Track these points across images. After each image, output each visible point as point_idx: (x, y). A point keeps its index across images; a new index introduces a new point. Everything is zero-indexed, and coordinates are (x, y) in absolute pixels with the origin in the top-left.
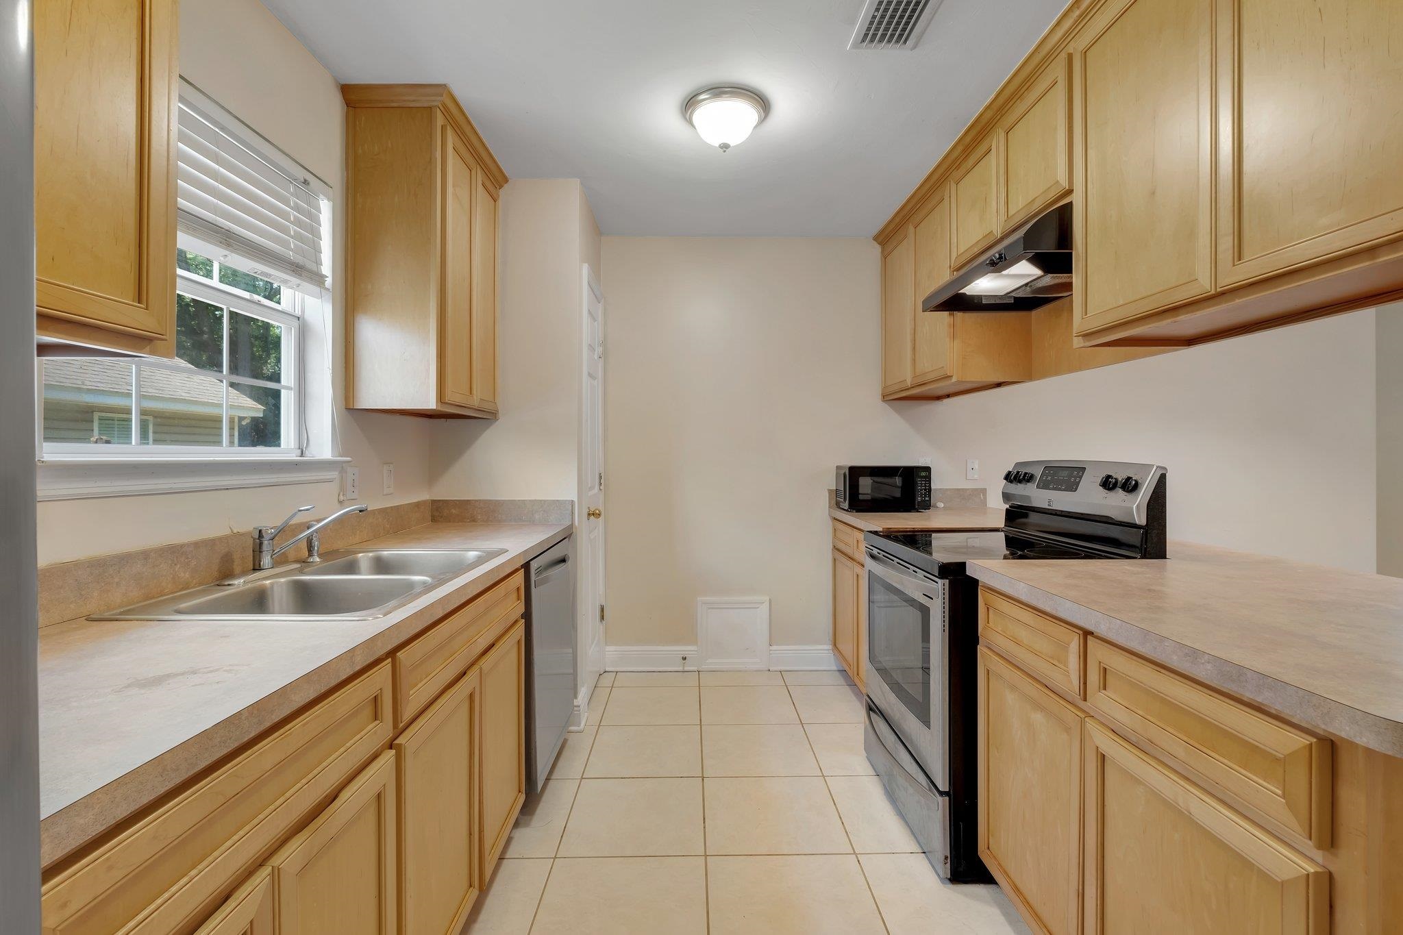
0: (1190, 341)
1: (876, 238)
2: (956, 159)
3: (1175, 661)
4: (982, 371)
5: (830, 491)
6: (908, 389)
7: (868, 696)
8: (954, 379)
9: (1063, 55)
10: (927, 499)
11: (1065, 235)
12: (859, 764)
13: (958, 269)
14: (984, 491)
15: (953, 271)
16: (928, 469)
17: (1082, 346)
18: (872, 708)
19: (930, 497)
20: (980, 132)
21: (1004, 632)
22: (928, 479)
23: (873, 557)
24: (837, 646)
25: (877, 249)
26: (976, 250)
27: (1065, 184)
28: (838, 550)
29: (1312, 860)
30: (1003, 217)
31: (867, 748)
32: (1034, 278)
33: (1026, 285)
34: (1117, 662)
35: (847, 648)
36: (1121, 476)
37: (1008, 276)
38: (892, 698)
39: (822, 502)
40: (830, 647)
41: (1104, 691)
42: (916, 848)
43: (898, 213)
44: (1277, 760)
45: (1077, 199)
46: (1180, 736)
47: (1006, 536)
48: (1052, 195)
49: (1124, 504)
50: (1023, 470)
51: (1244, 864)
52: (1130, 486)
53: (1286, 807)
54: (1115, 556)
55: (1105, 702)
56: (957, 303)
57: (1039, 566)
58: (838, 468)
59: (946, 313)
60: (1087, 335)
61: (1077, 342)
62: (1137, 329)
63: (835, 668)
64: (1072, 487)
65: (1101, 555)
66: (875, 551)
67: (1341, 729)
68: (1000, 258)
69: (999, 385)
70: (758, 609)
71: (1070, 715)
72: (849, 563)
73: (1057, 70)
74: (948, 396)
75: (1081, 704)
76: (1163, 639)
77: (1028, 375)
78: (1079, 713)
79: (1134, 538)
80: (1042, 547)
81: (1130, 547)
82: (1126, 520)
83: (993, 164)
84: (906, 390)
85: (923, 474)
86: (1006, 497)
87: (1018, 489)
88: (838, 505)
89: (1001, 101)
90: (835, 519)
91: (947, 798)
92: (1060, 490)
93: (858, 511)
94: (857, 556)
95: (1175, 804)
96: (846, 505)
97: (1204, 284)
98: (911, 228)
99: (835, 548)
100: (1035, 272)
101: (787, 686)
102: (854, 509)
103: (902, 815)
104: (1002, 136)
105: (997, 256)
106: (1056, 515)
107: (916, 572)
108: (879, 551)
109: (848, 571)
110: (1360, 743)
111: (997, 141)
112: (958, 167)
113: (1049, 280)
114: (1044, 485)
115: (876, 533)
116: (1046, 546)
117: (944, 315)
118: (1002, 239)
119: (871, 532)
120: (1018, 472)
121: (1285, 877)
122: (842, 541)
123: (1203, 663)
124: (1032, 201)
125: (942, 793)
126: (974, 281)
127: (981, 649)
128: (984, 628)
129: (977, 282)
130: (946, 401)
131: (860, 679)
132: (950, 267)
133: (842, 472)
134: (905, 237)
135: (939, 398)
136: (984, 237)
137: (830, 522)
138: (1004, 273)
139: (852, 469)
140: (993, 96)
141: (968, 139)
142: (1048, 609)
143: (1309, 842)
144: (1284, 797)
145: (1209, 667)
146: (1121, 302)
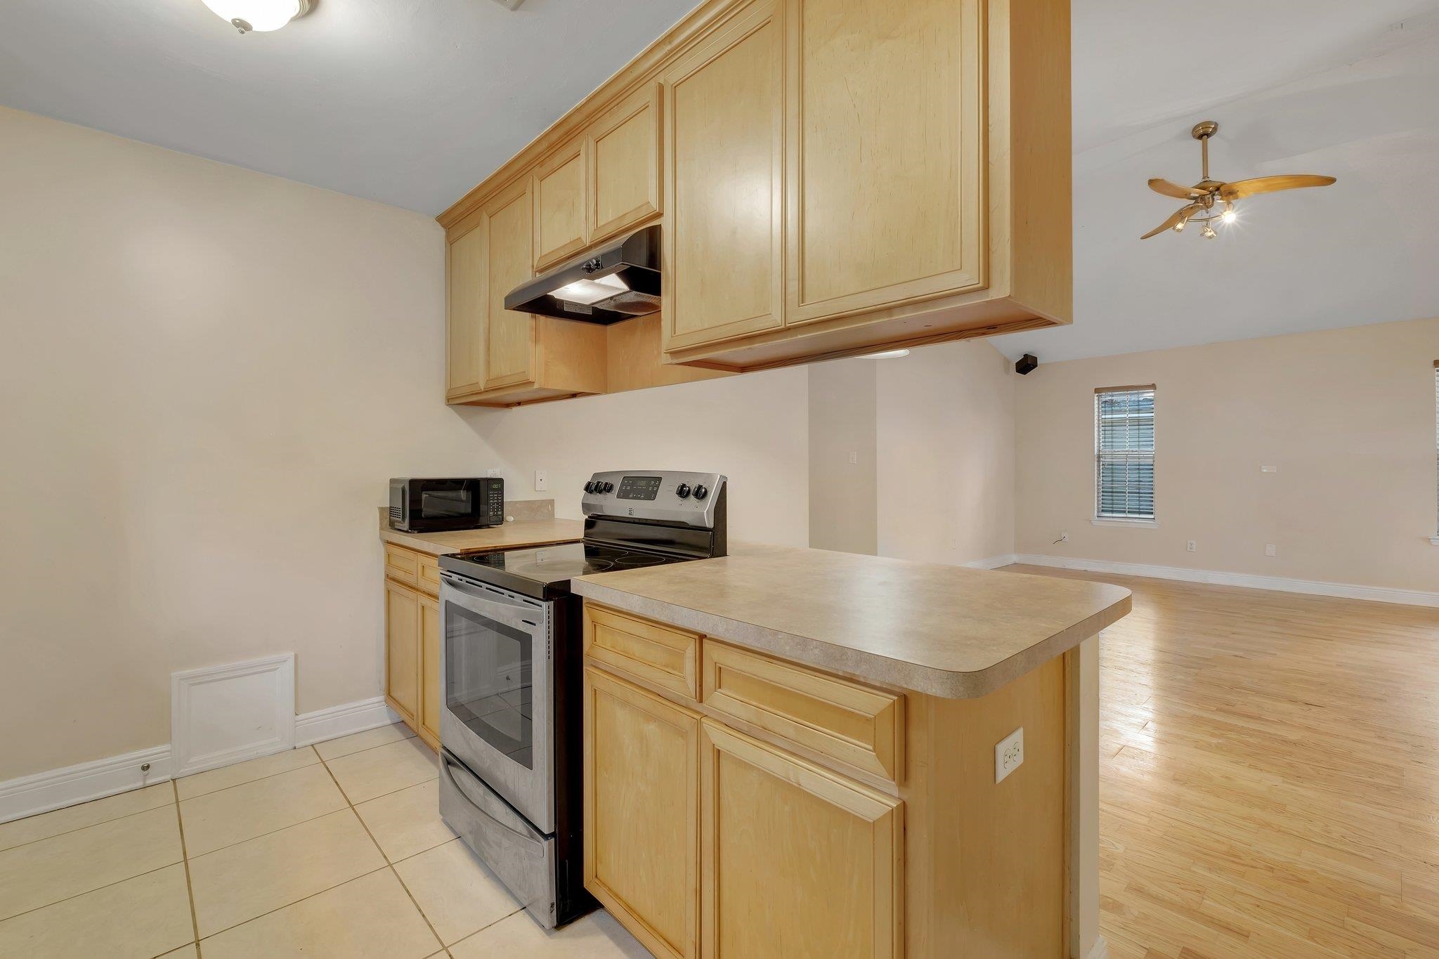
0: (744, 369)
1: (440, 219)
2: (541, 154)
3: (787, 651)
4: (561, 379)
5: (382, 510)
6: (481, 393)
7: (444, 748)
8: (536, 386)
9: (653, 85)
10: (499, 513)
11: (654, 257)
12: (435, 832)
13: (541, 271)
14: (552, 502)
15: (536, 272)
16: (500, 481)
17: (669, 362)
18: (452, 761)
19: (502, 510)
20: (567, 133)
21: (614, 648)
22: (501, 491)
23: (452, 584)
24: (393, 694)
25: (440, 233)
26: (563, 254)
27: (655, 206)
28: (394, 580)
29: (891, 796)
30: (592, 228)
31: (444, 808)
32: (621, 292)
33: (611, 298)
34: (733, 660)
35: (407, 695)
36: (693, 485)
37: (599, 285)
38: (480, 744)
39: (371, 524)
40: (382, 698)
41: (719, 690)
42: (512, 907)
43: (469, 196)
44: (868, 720)
45: (666, 223)
46: (790, 717)
47: (585, 546)
48: (643, 214)
49: (696, 510)
50: (604, 480)
51: (842, 815)
52: (701, 494)
53: (877, 759)
54: (690, 558)
55: (723, 701)
56: (543, 306)
57: (639, 575)
58: (393, 481)
59: (528, 315)
60: (674, 354)
61: (666, 359)
62: (716, 353)
63: (389, 722)
64: (651, 496)
65: (678, 558)
66: (455, 578)
67: (918, 684)
68: (597, 265)
69: (574, 395)
70: (279, 670)
71: (685, 720)
72: (411, 594)
73: (647, 95)
74: (519, 404)
75: (699, 707)
76: (776, 633)
77: (604, 387)
78: (695, 716)
79: (704, 539)
80: (625, 556)
81: (701, 549)
82: (699, 525)
83: (579, 170)
84: (477, 394)
85: (495, 486)
86: (586, 507)
87: (596, 499)
88: (392, 525)
89: (591, 107)
90: (388, 542)
91: (553, 840)
92: (639, 499)
93: (421, 531)
94: (423, 584)
95: (787, 781)
96: (406, 526)
97: (775, 319)
98: (485, 217)
99: (390, 578)
100: (624, 287)
101: (322, 762)
102: (414, 530)
103: (493, 875)
104: (592, 144)
105: (595, 261)
106: (634, 523)
107: (513, 597)
108: (460, 577)
109: (408, 606)
110: (931, 694)
111: (585, 145)
112: (542, 164)
113: (634, 297)
114: (623, 495)
115: (453, 556)
116: (630, 554)
117: (526, 316)
118: (590, 247)
119: (447, 555)
120: (599, 482)
121: (876, 817)
122: (399, 568)
123: (812, 649)
124: (622, 216)
125: (546, 837)
126: (566, 285)
127: (587, 669)
128: (591, 647)
129: (567, 286)
130: (516, 409)
131: (428, 729)
132: (533, 266)
133: (401, 486)
134: (477, 225)
135: (508, 405)
136: (571, 242)
137: (381, 549)
138: (597, 281)
139: (413, 482)
140: (583, 100)
141: (555, 137)
142: (663, 619)
143: (894, 783)
144: (874, 750)
145: (817, 651)
146: (706, 326)
